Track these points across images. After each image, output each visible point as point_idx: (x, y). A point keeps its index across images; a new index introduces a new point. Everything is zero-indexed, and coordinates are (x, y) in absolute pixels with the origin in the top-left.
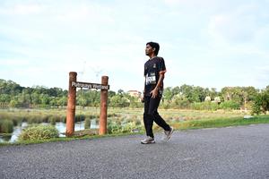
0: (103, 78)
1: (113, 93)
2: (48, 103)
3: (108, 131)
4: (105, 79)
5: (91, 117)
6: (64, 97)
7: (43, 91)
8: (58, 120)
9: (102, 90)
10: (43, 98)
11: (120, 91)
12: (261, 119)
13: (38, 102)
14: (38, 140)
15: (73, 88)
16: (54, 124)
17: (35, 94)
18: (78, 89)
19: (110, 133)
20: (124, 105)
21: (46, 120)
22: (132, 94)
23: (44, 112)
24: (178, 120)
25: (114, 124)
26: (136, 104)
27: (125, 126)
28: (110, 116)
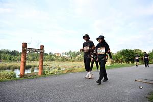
0: (41, 46)
1: (47, 54)
2: (10, 59)
3: (43, 73)
4: (42, 47)
5: (35, 66)
6: (20, 56)
7: (7, 52)
8: (16, 68)
9: (41, 53)
10: (7, 56)
11: (50, 53)
12: (114, 66)
13: (5, 58)
14: (3, 79)
15: (24, 51)
16: (13, 70)
17: (3, 54)
18: (27, 52)
19: (44, 74)
20: (52, 60)
21: (9, 68)
22: (56, 55)
23: (8, 64)
24: (78, 68)
25: (47, 70)
26: (59, 59)
27: (52, 71)
28: (45, 66)
